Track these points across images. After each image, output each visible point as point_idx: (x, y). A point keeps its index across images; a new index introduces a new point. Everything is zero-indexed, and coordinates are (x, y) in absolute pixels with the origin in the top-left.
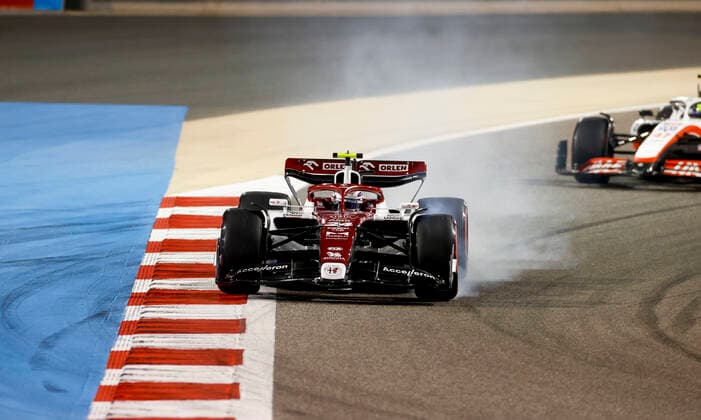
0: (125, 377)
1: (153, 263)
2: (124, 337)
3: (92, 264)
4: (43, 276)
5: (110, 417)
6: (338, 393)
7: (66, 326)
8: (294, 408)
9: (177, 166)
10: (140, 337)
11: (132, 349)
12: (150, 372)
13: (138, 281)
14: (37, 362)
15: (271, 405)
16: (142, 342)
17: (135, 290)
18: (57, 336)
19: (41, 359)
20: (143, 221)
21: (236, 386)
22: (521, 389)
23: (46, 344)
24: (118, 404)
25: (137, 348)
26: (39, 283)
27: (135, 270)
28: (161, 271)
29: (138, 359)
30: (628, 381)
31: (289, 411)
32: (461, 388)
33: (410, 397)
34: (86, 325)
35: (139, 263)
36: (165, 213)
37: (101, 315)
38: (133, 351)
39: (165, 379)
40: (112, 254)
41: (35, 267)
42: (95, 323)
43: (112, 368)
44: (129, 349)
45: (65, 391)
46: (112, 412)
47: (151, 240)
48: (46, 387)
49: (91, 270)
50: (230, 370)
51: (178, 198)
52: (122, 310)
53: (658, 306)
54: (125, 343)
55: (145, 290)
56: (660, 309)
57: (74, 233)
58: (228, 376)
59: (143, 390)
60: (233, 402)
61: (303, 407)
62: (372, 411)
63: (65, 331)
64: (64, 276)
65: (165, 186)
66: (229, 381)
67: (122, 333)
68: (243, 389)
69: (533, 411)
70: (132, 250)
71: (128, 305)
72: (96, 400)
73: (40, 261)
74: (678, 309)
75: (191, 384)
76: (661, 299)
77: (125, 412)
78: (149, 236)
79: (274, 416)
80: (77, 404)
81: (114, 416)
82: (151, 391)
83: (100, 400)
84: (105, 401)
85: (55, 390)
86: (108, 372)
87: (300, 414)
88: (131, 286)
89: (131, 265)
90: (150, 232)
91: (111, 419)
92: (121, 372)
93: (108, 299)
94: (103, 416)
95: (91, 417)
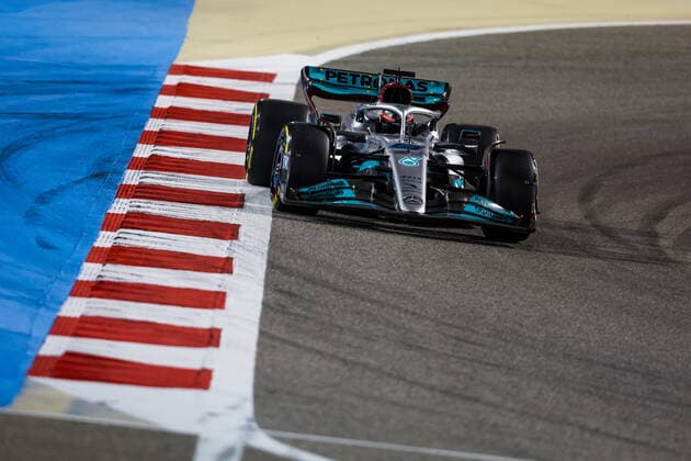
0: (118, 241)
1: (157, 129)
2: (121, 200)
3: (95, 123)
4: (45, 131)
5: (100, 279)
6: (332, 278)
7: (63, 183)
8: (286, 288)
9: (189, 34)
10: (137, 202)
11: (128, 212)
12: (144, 238)
13: (139, 146)
14: (32, 217)
15: (263, 283)
16: (139, 207)
17: (136, 155)
18: (53, 192)
19: (36, 214)
20: (151, 86)
21: (229, 260)
22: (514, 293)
23: (42, 199)
24: (109, 266)
25: (132, 213)
26: (40, 137)
27: (138, 134)
28: (163, 138)
29: (132, 223)
30: (623, 296)
31: (281, 291)
32: (455, 286)
33: (402, 289)
34: (84, 185)
35: (143, 127)
36: (172, 80)
37: (100, 175)
38: (129, 214)
39: (159, 247)
40: (115, 116)
41: (37, 121)
42: (93, 182)
43: (107, 230)
44: (125, 213)
45: (56, 249)
46: (103, 274)
47: (156, 105)
48: (38, 242)
49: (93, 130)
50: (226, 244)
51: (187, 66)
52: (121, 173)
53: (660, 224)
54: (121, 206)
55: (146, 155)
56: (661, 227)
57: (79, 91)
58: (223, 250)
59: (136, 255)
60: (225, 276)
61: (294, 289)
62: (363, 299)
63: (61, 188)
64: (67, 133)
65: (175, 53)
66: (223, 254)
67: (119, 196)
68: (235, 263)
69: (525, 317)
70: (137, 114)
71: (128, 168)
72: (87, 261)
73: (43, 116)
74: (681, 230)
75: (185, 254)
76: (663, 218)
77: (116, 275)
78: (155, 102)
79: (266, 294)
80: (68, 262)
81: (104, 279)
82: (144, 257)
83: (92, 262)
84: (97, 262)
85: (47, 246)
86: (103, 233)
87: (291, 295)
88: (133, 150)
89: (134, 129)
90: (156, 97)
91: (101, 282)
92: (115, 234)
93: (109, 160)
94: (93, 278)
95: (81, 277)
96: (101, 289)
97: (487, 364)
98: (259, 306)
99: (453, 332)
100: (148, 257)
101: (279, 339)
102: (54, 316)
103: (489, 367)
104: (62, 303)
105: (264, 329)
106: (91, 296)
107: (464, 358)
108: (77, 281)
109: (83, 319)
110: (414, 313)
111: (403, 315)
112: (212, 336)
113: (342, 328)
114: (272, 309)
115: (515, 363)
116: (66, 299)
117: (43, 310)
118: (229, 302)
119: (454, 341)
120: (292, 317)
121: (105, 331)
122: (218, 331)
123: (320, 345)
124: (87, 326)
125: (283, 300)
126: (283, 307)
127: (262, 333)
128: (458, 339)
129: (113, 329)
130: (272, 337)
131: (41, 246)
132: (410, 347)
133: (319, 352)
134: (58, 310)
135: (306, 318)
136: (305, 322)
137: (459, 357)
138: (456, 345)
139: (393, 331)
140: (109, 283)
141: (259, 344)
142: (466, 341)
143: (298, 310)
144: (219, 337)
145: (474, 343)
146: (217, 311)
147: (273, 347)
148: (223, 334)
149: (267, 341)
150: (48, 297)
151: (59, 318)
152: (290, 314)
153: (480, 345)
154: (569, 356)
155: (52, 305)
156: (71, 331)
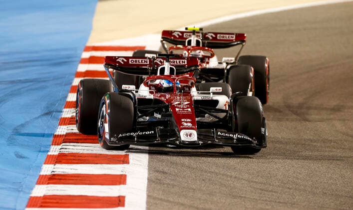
0: (62, 150)
2: (62, 127)
3: (43, 84)
4: (15, 91)
5: (53, 173)
7: (28, 120)
8: (161, 169)
9: (94, 28)
10: (71, 127)
12: (76, 147)
13: (70, 94)
14: (11, 141)
15: (147, 168)
16: (72, 130)
17: (68, 100)
18: (23, 125)
19: (13, 139)
20: (74, 59)
21: (127, 156)
23: (16, 131)
24: (58, 165)
25: (69, 133)
26: (13, 94)
27: (69, 87)
29: (69, 139)
31: (157, 171)
34: (40, 120)
35: (71, 83)
36: (86, 55)
37: (48, 113)
38: (67, 134)
39: (85, 152)
40: (55, 79)
41: (10, 85)
42: (45, 118)
43: (55, 145)
44: (65, 134)
45: (26, 158)
46: (54, 170)
47: (78, 70)
48: (16, 155)
51: (93, 47)
52: (61, 111)
54: (62, 130)
57: (33, 66)
59: (72, 158)
60: (125, 165)
61: (166, 169)
62: (206, 172)
63: (27, 123)
64: (27, 91)
65: (86, 39)
67: (61, 124)
68: (131, 157)
69: (299, 173)
70: (67, 76)
71: (65, 108)
72: (45, 164)
73: (13, 82)
75: (101, 154)
77: (62, 170)
78: (77, 68)
79: (149, 174)
80: (34, 165)
81: (55, 173)
82: (77, 158)
83: (47, 164)
84: (50, 164)
85: (21, 157)
86: (53, 147)
87: (164, 173)
88: (66, 97)
89: (66, 85)
90: (78, 66)
91: (54, 175)
92: (60, 147)
93: (53, 104)
94: (49, 173)
95: (42, 173)
96: (54, 179)
97: (279, 202)
98: (146, 181)
99: (258, 186)
100: (81, 158)
101: (158, 199)
102: (28, 197)
103: (281, 205)
104: (32, 189)
105: (150, 194)
106: (48, 184)
107: (266, 201)
108: (40, 175)
109: (45, 197)
110: (236, 177)
111: (229, 179)
112: (120, 201)
113: (194, 190)
114: (154, 182)
115: (295, 200)
116: (34, 187)
117: (21, 194)
118: (128, 180)
119: (260, 191)
120: (165, 186)
121: (57, 203)
122: (124, 197)
123: (182, 200)
124: (48, 201)
125: (160, 176)
126: (160, 180)
127: (149, 196)
128: (262, 190)
129: (63, 201)
130: (155, 198)
131: (17, 157)
132: (235, 197)
133: (182, 205)
134: (30, 193)
135: (174, 186)
136: (173, 188)
137: (263, 200)
138: (261, 194)
139: (224, 189)
140: (58, 175)
141: (148, 203)
142: (267, 191)
143: (168, 181)
144: (124, 201)
145: (271, 191)
146: (122, 186)
147: (156, 204)
148: (126, 199)
149: (152, 201)
150: (24, 186)
151: (31, 197)
152: (164, 184)
153: (275, 192)
154: (326, 193)
155: (27, 191)
156: (39, 205)
